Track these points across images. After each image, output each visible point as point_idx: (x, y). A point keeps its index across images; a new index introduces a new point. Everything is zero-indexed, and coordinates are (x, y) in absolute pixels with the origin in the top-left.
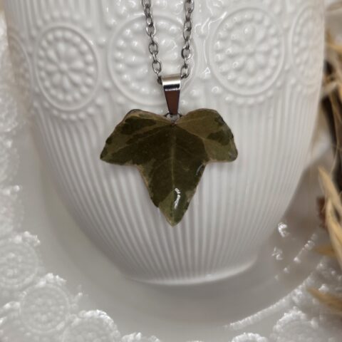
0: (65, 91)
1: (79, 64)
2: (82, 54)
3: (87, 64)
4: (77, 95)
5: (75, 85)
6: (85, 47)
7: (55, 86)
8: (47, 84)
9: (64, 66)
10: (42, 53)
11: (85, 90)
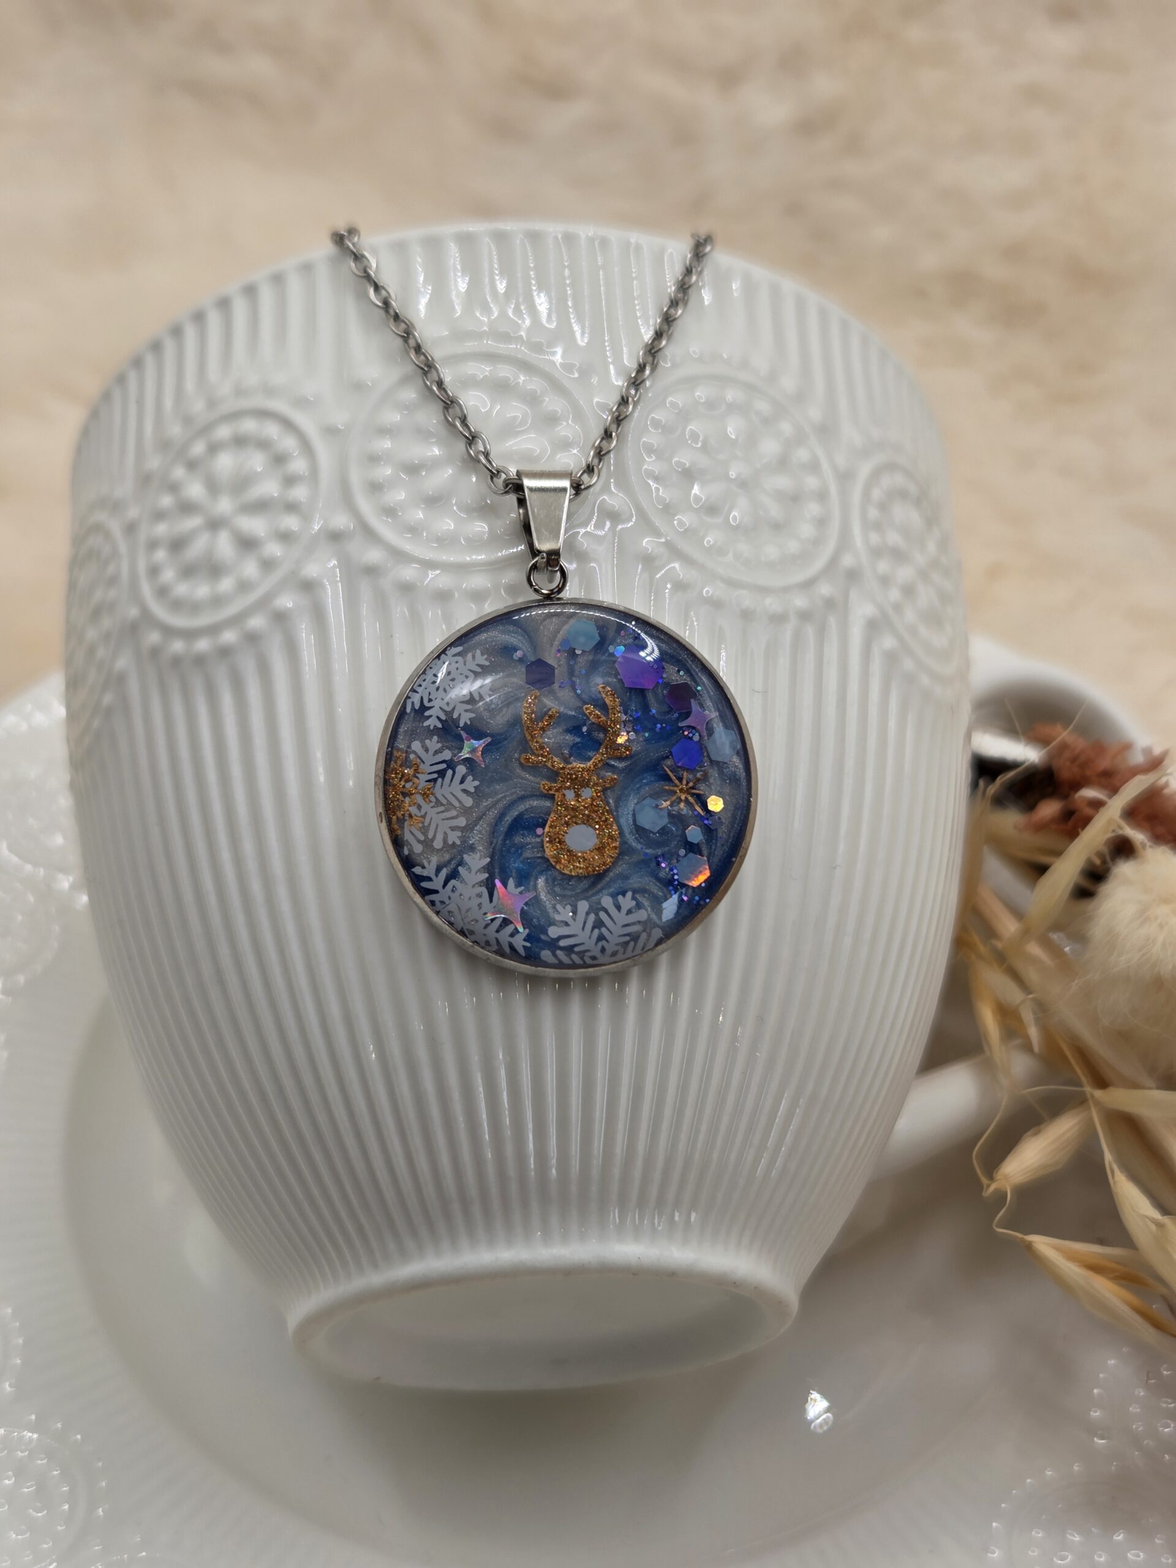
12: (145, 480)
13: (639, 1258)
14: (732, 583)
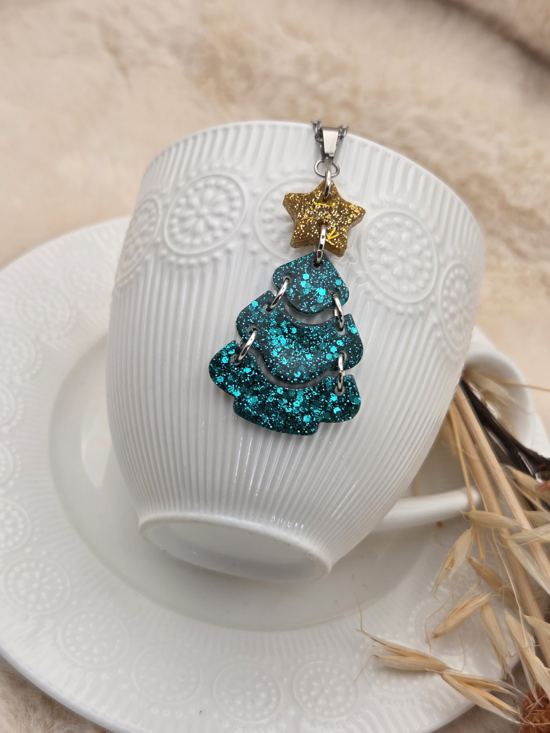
0: (195, 234)
1: (224, 209)
2: (231, 199)
3: (233, 209)
4: (208, 238)
5: (210, 228)
6: (236, 194)
7: (184, 231)
8: (176, 230)
9: (205, 210)
10: (183, 201)
11: (219, 233)
12: (176, 189)
13: (278, 535)
14: (386, 296)
